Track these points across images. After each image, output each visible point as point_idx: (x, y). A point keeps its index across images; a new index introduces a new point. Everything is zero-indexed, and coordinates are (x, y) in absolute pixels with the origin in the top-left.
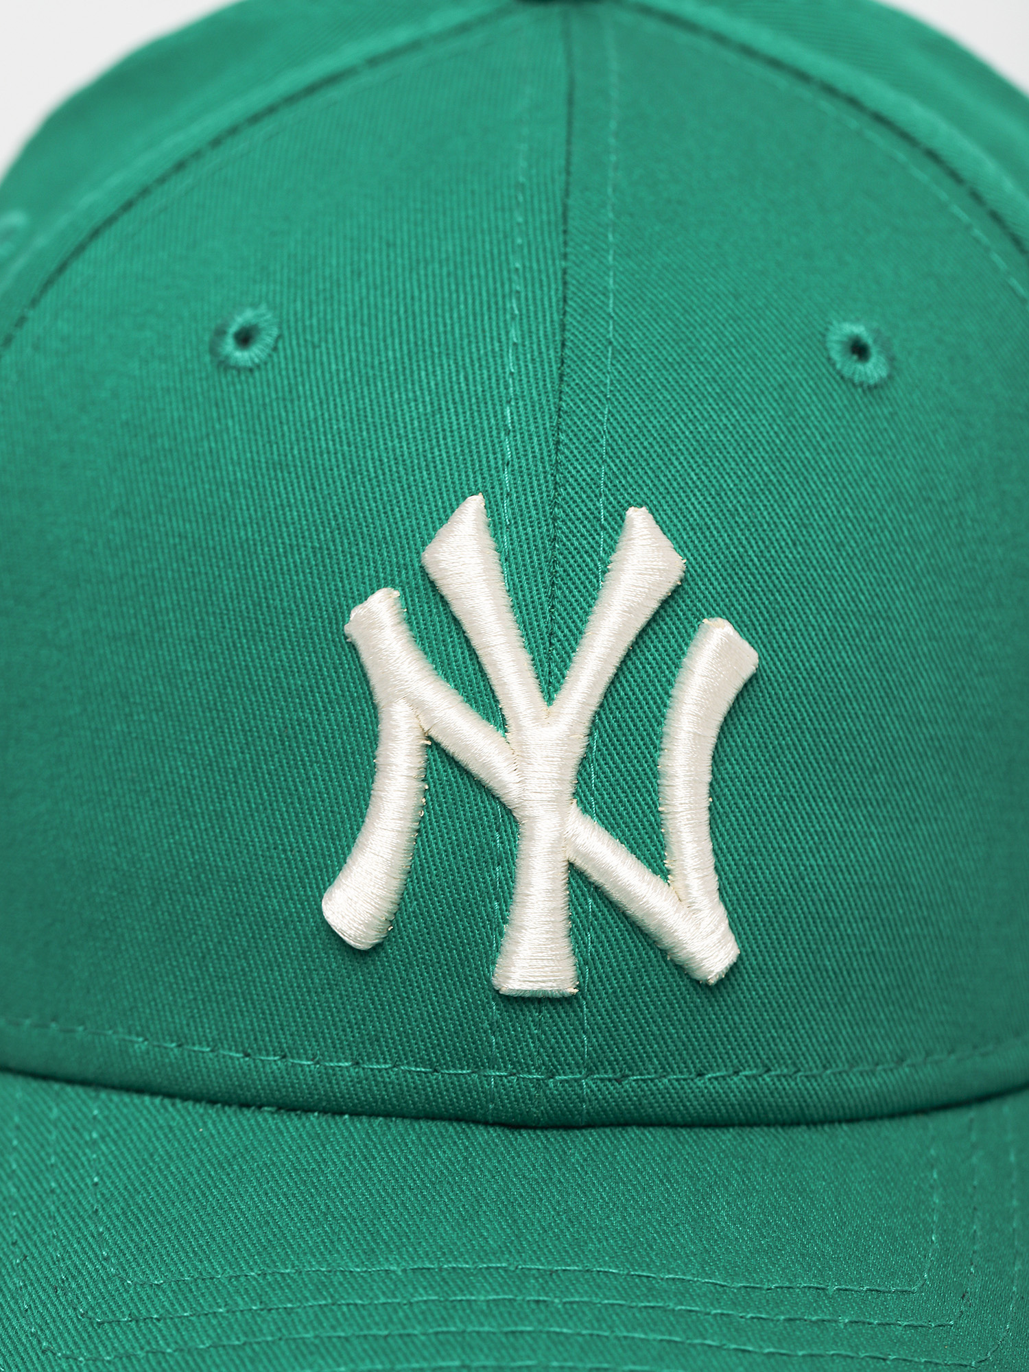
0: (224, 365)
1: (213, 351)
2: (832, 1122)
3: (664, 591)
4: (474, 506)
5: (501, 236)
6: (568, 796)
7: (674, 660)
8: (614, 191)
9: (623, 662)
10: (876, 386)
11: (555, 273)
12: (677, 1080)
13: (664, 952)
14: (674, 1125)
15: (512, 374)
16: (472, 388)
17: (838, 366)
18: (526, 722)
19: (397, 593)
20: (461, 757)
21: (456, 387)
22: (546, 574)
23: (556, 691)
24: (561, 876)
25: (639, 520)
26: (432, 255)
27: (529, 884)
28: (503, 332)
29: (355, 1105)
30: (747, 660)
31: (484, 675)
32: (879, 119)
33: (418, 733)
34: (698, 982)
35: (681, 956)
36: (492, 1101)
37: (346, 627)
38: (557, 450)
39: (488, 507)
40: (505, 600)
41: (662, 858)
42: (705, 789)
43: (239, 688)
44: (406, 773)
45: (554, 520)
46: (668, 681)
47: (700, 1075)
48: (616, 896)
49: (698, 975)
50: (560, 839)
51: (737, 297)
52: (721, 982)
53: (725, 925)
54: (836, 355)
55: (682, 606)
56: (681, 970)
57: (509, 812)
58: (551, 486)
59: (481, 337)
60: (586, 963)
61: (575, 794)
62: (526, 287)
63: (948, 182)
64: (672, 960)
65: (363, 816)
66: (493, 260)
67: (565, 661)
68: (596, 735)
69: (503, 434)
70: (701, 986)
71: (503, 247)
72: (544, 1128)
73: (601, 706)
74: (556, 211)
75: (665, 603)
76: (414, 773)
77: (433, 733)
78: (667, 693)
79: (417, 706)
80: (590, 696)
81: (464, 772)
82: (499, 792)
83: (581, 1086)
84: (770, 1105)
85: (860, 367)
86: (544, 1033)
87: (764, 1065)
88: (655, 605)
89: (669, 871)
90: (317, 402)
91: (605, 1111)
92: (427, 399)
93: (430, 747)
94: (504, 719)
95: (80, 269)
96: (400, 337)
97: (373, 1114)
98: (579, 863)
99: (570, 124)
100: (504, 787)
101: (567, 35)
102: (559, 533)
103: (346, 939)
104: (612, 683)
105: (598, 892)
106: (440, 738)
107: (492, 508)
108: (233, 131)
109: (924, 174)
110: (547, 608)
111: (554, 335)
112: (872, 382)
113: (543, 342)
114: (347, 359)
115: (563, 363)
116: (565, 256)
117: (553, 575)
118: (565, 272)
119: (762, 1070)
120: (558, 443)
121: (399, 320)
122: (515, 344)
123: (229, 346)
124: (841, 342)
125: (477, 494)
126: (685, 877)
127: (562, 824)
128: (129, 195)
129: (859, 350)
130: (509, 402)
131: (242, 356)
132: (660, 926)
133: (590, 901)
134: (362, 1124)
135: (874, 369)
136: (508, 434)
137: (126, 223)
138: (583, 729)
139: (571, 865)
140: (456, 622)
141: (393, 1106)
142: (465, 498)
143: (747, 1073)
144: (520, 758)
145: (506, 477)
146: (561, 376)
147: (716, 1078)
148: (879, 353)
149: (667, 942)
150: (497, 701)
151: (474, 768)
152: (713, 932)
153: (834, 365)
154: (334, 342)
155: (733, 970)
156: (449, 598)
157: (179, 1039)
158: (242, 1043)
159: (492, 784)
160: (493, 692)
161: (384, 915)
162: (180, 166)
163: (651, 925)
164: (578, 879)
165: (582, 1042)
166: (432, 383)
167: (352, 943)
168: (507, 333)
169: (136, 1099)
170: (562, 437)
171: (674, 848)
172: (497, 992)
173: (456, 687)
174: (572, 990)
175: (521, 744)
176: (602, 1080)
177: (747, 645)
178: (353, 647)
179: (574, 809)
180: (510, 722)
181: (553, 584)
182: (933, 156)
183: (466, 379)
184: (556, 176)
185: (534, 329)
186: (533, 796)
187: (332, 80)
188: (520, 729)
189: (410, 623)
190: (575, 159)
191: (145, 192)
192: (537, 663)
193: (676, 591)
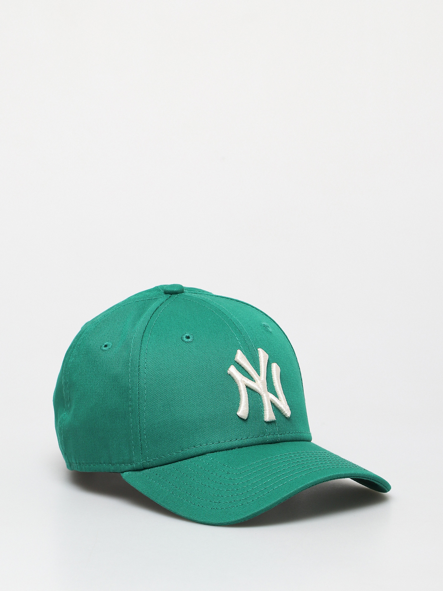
1: (183, 341)
3: (268, 359)
4: (239, 351)
9: (267, 370)
13: (282, 413)
14: (288, 441)
17: (266, 329)
19: (234, 366)
20: (251, 387)
23: (260, 375)
24: (269, 403)
25: (260, 350)
26: (208, 321)
27: (265, 404)
30: (279, 368)
31: (249, 375)
33: (244, 385)
35: (285, 414)
37: (228, 372)
39: (241, 351)
40: (249, 363)
43: (212, 386)
44: (244, 390)
45: (250, 351)
46: (271, 373)
47: (289, 433)
48: (276, 404)
49: (287, 417)
50: (268, 396)
53: (289, 408)
55: (270, 362)
56: (285, 416)
58: (248, 347)
60: (276, 415)
61: (268, 390)
65: (239, 400)
67: (259, 371)
70: (287, 419)
71: (218, 318)
73: (266, 377)
74: (221, 312)
77: (246, 384)
79: (242, 381)
80: (264, 375)
81: (252, 389)
82: (257, 392)
83: (278, 435)
86: (272, 427)
90: (206, 343)
91: (281, 439)
93: (246, 387)
94: (254, 381)
95: (146, 338)
96: (213, 332)
98: (271, 400)
103: (242, 417)
110: (254, 364)
111: (235, 327)
116: (228, 317)
118: (230, 319)
126: (282, 401)
127: (267, 394)
131: (188, 340)
133: (273, 406)
140: (243, 368)
142: (237, 350)
143: (294, 432)
144: (258, 385)
145: (241, 346)
146: (240, 332)
155: (290, 415)
156: (241, 364)
161: (247, 413)
163: (280, 409)
164: (271, 402)
165: (277, 428)
170: (245, 340)
172: (265, 422)
173: (247, 378)
174: (275, 419)
175: (258, 383)
177: (278, 366)
178: (230, 375)
179: (268, 392)
181: (253, 360)
186: (262, 391)
188: (257, 381)
189: (237, 369)
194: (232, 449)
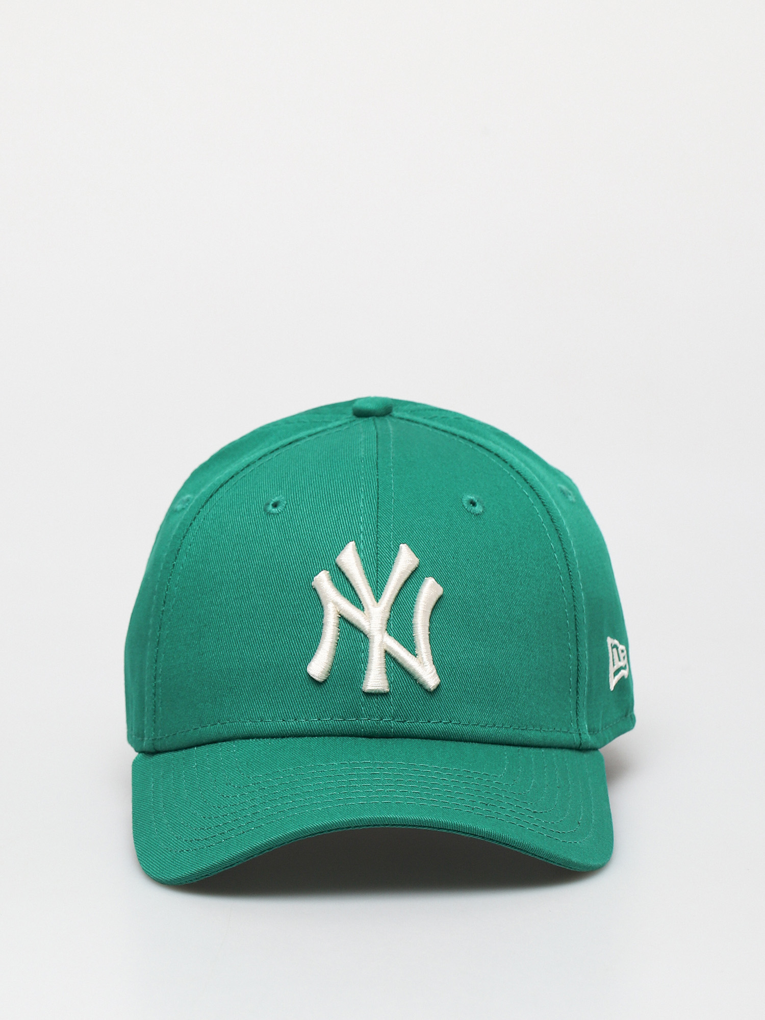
0: (269, 514)
1: (265, 510)
2: (472, 742)
3: (412, 568)
4: (351, 546)
5: (357, 471)
6: (384, 630)
7: (416, 591)
8: (392, 458)
9: (400, 590)
10: (478, 514)
11: (375, 480)
12: (422, 723)
13: (416, 680)
14: (421, 738)
15: (362, 507)
16: (350, 512)
17: (466, 507)
18: (370, 607)
19: (328, 572)
20: (350, 619)
21: (344, 512)
22: (375, 564)
23: (379, 599)
24: (383, 654)
25: (404, 548)
26: (335, 478)
27: (373, 656)
28: (359, 496)
29: (319, 733)
30: (440, 590)
31: (357, 595)
32: (479, 445)
33: (337, 612)
34: (427, 690)
35: (421, 680)
36: (363, 728)
37: (312, 583)
38: (377, 528)
39: (356, 545)
40: (363, 571)
41: (415, 650)
42: (427, 629)
43: (278, 607)
44: (333, 624)
45: (377, 548)
46: (415, 597)
47: (429, 722)
48: (400, 661)
49: (427, 688)
50: (382, 642)
51: (433, 487)
52: (434, 690)
53: (435, 671)
54: (465, 505)
55: (418, 574)
56: (422, 686)
57: (365, 636)
58: (376, 538)
59: (352, 497)
60: (391, 683)
61: (386, 630)
62: (365, 484)
63: (503, 463)
64: (419, 683)
65: (319, 641)
66: (354, 478)
67: (382, 590)
68: (392, 612)
69: (360, 524)
70: (427, 691)
71: (358, 474)
72: (380, 738)
73: (394, 603)
74: (374, 464)
75: (413, 573)
76: (335, 624)
77: (341, 612)
78: (414, 600)
79: (336, 604)
80: (390, 598)
81: (352, 625)
82: (362, 629)
83: (391, 723)
84: (452, 733)
85: (473, 508)
86: (379, 705)
87: (450, 720)
88: (410, 572)
89: (417, 655)
90: (300, 520)
91: (399, 732)
92: (335, 516)
93: (340, 617)
94: (363, 608)
95: (217, 497)
96: (326, 500)
97: (324, 736)
98: (388, 650)
99: (377, 442)
100: (364, 627)
101: (375, 424)
102: (379, 552)
103: (314, 677)
104: (397, 596)
105: (395, 660)
106: (344, 614)
107: (357, 545)
108: (265, 455)
109: (494, 460)
110: (376, 574)
111: (375, 496)
112: (477, 513)
113: (371, 498)
114: (309, 508)
115: (378, 503)
116: (378, 475)
117: (377, 564)
118: (378, 479)
119: (448, 721)
120: (377, 526)
121: (325, 495)
122: (363, 499)
123: (270, 508)
124: (466, 500)
125: (352, 541)
126: (422, 655)
127: (383, 637)
128: (232, 474)
129: (473, 503)
130: (361, 515)
131: (274, 510)
132: (414, 670)
133: (392, 663)
134: (321, 739)
135: (478, 509)
136: (361, 524)
137: (232, 482)
138: (388, 609)
139: (386, 652)
140: (347, 579)
141: (331, 732)
142: (348, 543)
143: (444, 722)
144: (369, 618)
145: (361, 536)
146: (378, 507)
147: (434, 723)
148: (479, 504)
149: (416, 676)
150: (361, 602)
151: (354, 622)
152: (431, 673)
153: (465, 508)
154: (305, 503)
155: (438, 687)
156: (345, 571)
157: (261, 719)
158: (282, 717)
159: (360, 626)
160: (359, 599)
161: (327, 669)
162: (248, 466)
163: (411, 671)
164: (387, 654)
165: (391, 709)
166: (337, 512)
167: (317, 679)
168: (360, 496)
169: (247, 741)
170: (379, 524)
171: (418, 646)
172: (364, 692)
173: (348, 599)
174: (387, 690)
175: (369, 613)
176: (398, 721)
177: (439, 585)
178: (315, 589)
179: (386, 634)
180: (365, 607)
181: (377, 567)
182: (497, 455)
183: (348, 510)
184: (374, 455)
185: (368, 495)
186: (373, 629)
187: (297, 440)
188: (368, 609)
189: (332, 580)
190: (379, 451)
191: (237, 473)
192: (373, 591)
193: (416, 569)
194: (283, 737)
